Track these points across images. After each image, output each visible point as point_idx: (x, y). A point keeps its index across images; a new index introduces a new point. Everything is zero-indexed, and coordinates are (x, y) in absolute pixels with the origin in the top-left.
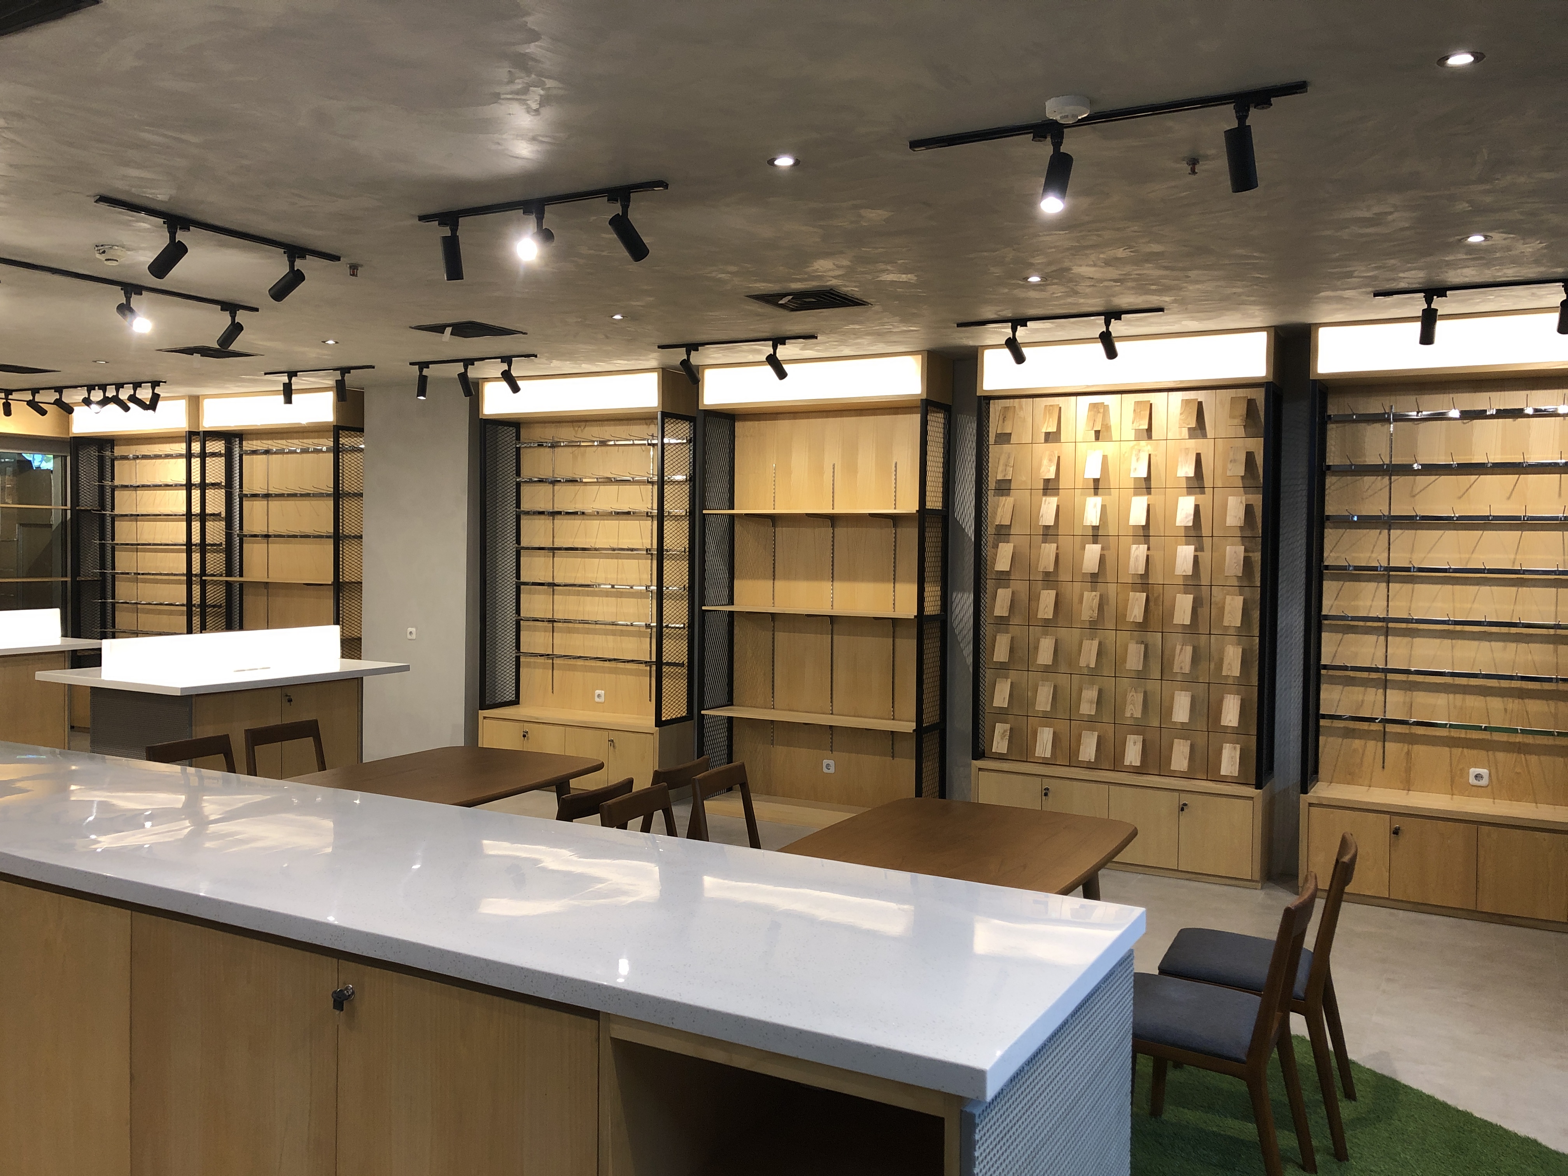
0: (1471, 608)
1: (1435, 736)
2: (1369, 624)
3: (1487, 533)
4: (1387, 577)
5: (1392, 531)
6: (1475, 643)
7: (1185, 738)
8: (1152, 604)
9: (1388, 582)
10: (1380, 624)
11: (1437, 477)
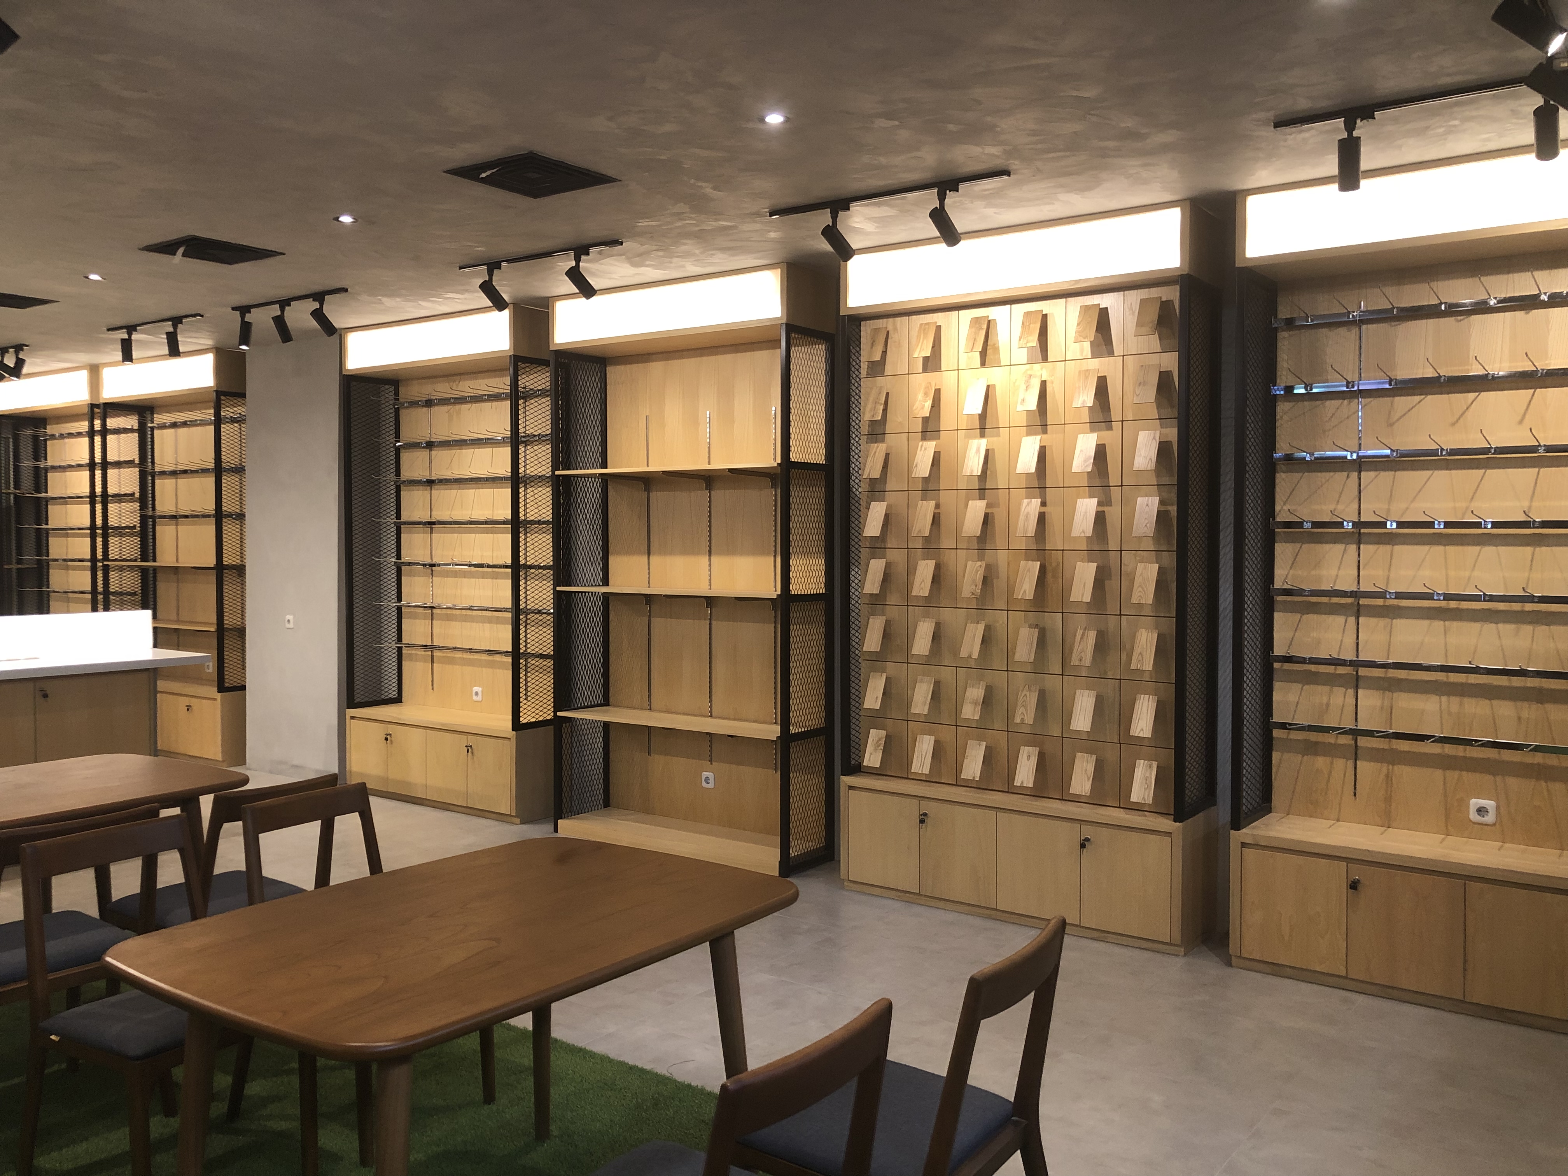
0: (1470, 578)
1: (1425, 754)
2: (1335, 600)
3: (1492, 473)
4: (1357, 535)
5: (1362, 473)
6: (1477, 626)
7: (1090, 752)
8: (1049, 576)
9: (1359, 543)
10: (1350, 600)
11: (1423, 397)
